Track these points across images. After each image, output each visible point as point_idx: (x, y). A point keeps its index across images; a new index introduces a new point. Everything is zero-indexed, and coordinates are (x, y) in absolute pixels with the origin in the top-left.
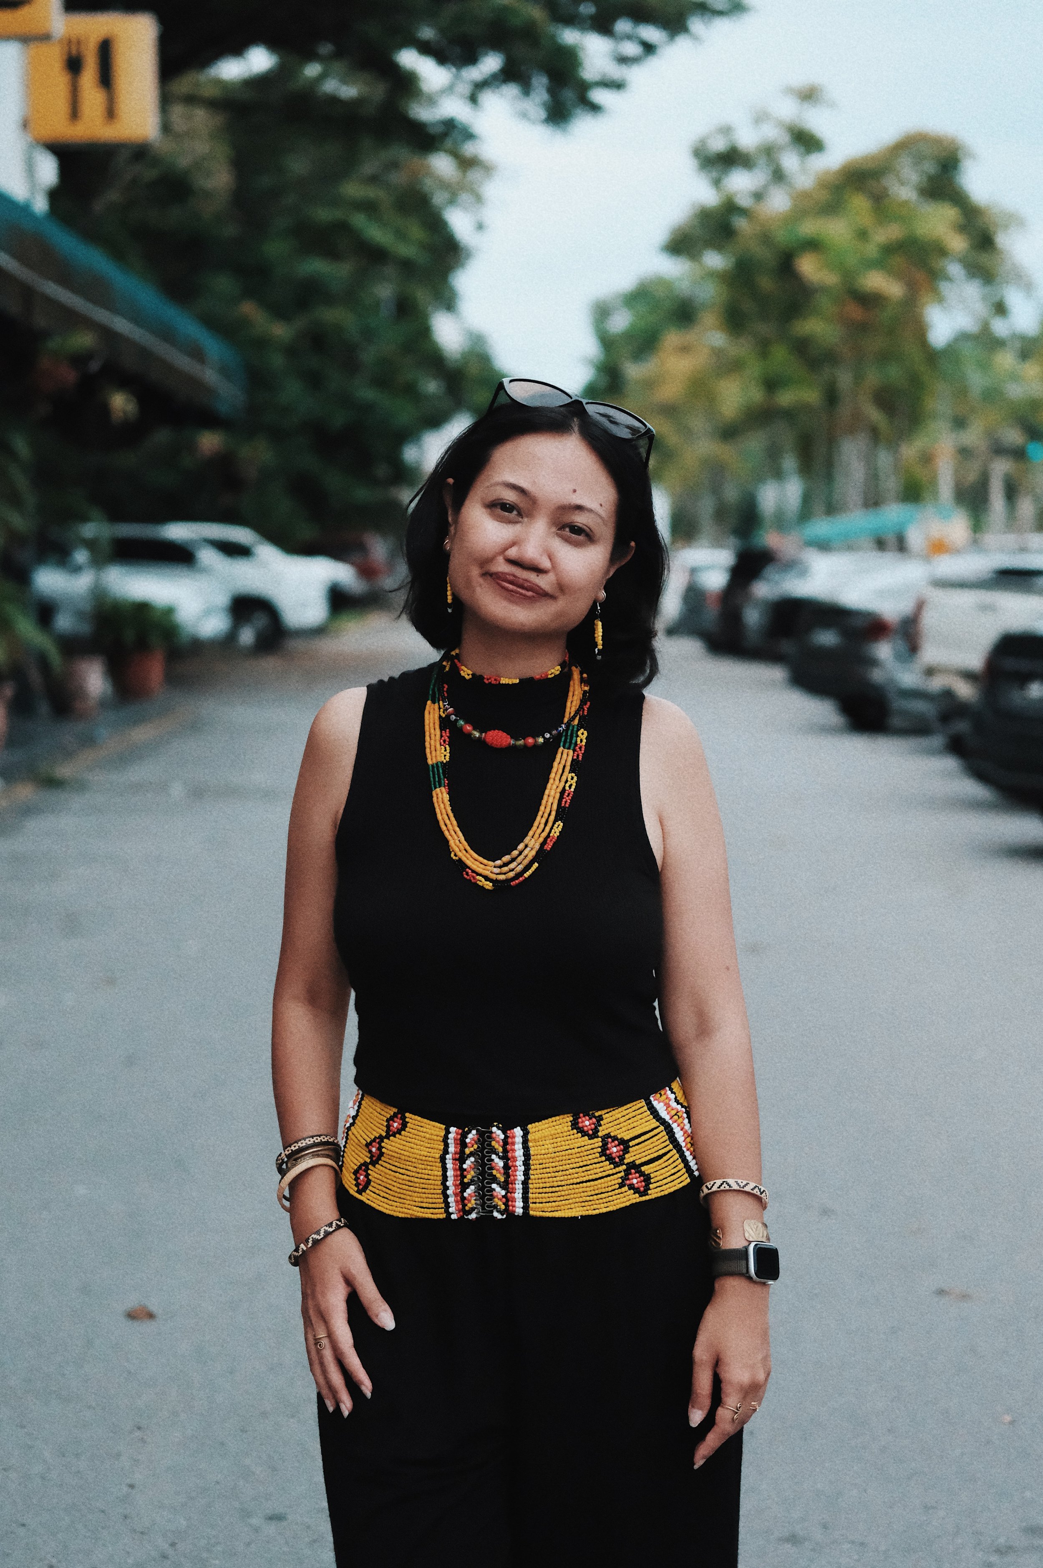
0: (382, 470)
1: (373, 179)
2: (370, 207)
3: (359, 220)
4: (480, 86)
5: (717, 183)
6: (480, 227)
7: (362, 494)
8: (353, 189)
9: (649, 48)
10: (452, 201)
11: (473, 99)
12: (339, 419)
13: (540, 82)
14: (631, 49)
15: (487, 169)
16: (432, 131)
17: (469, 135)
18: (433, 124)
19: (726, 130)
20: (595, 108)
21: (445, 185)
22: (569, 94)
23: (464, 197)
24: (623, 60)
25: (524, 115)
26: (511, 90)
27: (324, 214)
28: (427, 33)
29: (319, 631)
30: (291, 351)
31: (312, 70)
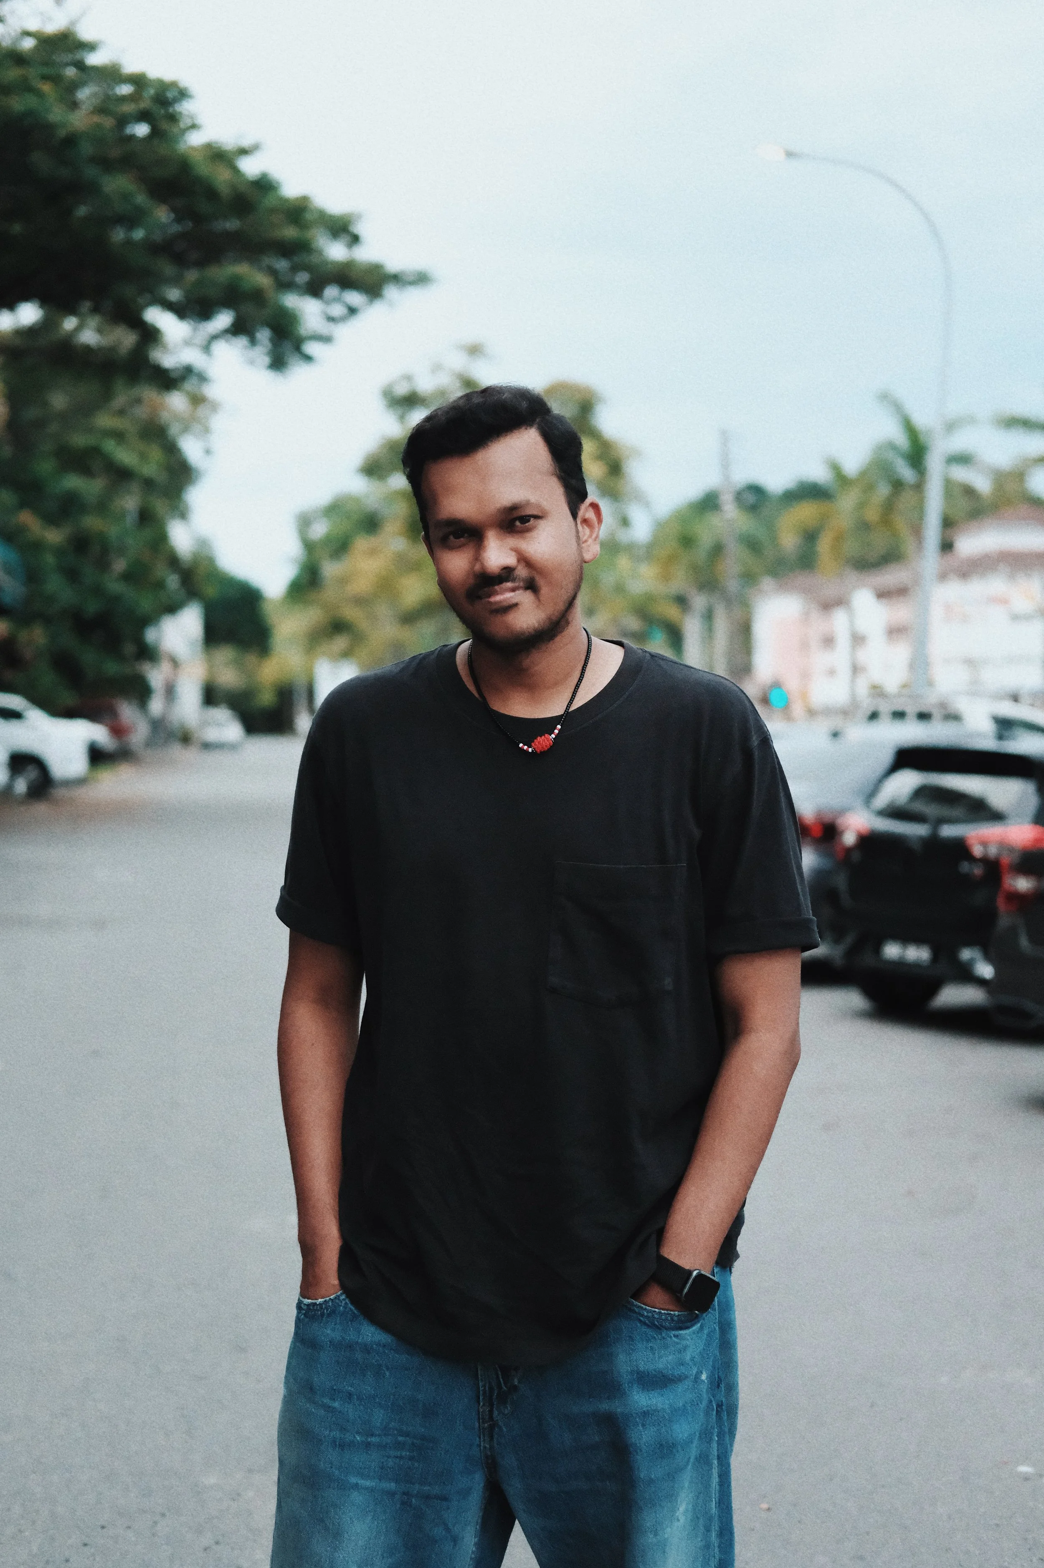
0: (129, 649)
1: (121, 412)
2: (119, 436)
3: (110, 446)
4: (215, 337)
5: (402, 418)
6: (208, 452)
7: (112, 668)
8: (104, 420)
9: (352, 311)
10: (186, 429)
11: (206, 348)
12: (92, 607)
13: (264, 335)
14: (337, 310)
15: (215, 407)
16: (173, 375)
17: (202, 378)
18: (173, 370)
19: (409, 378)
20: (308, 358)
21: (177, 418)
22: (287, 346)
23: (197, 428)
24: (331, 319)
25: (252, 362)
26: (242, 341)
27: (79, 440)
28: (174, 294)
29: (80, 782)
30: (59, 552)
31: (70, 323)
